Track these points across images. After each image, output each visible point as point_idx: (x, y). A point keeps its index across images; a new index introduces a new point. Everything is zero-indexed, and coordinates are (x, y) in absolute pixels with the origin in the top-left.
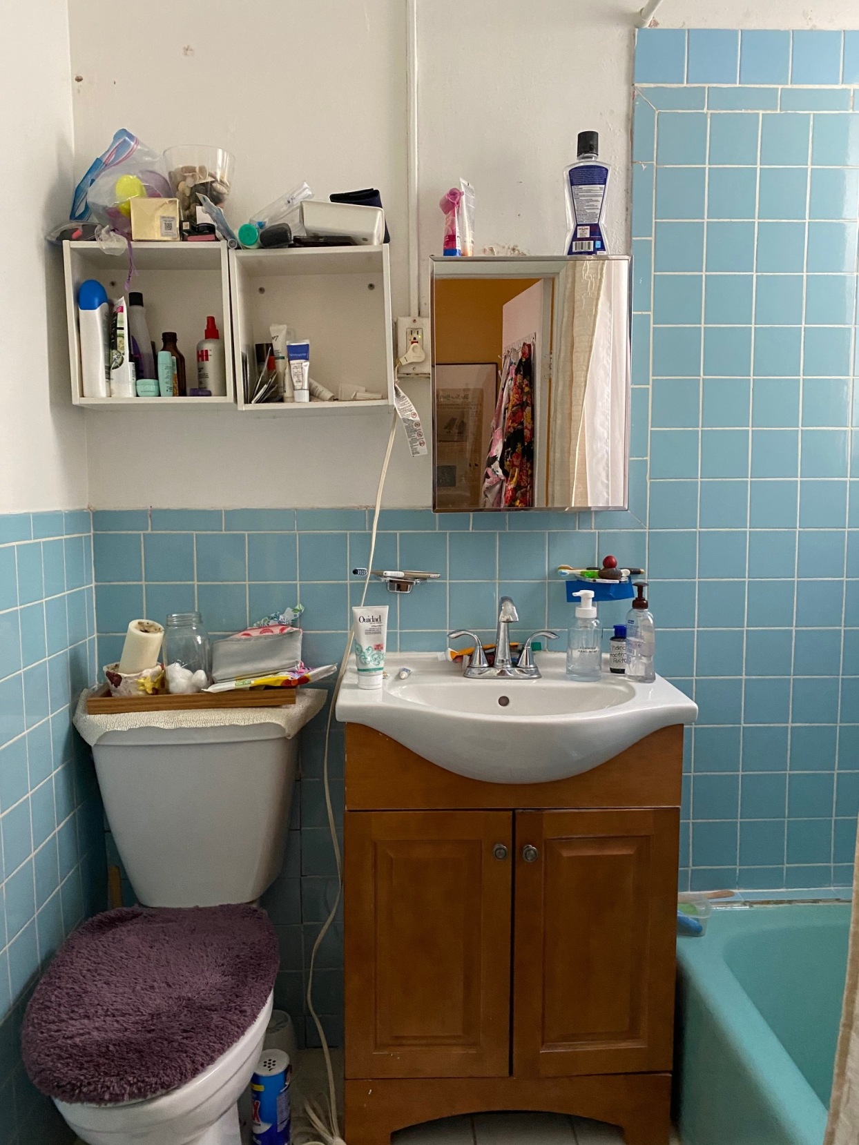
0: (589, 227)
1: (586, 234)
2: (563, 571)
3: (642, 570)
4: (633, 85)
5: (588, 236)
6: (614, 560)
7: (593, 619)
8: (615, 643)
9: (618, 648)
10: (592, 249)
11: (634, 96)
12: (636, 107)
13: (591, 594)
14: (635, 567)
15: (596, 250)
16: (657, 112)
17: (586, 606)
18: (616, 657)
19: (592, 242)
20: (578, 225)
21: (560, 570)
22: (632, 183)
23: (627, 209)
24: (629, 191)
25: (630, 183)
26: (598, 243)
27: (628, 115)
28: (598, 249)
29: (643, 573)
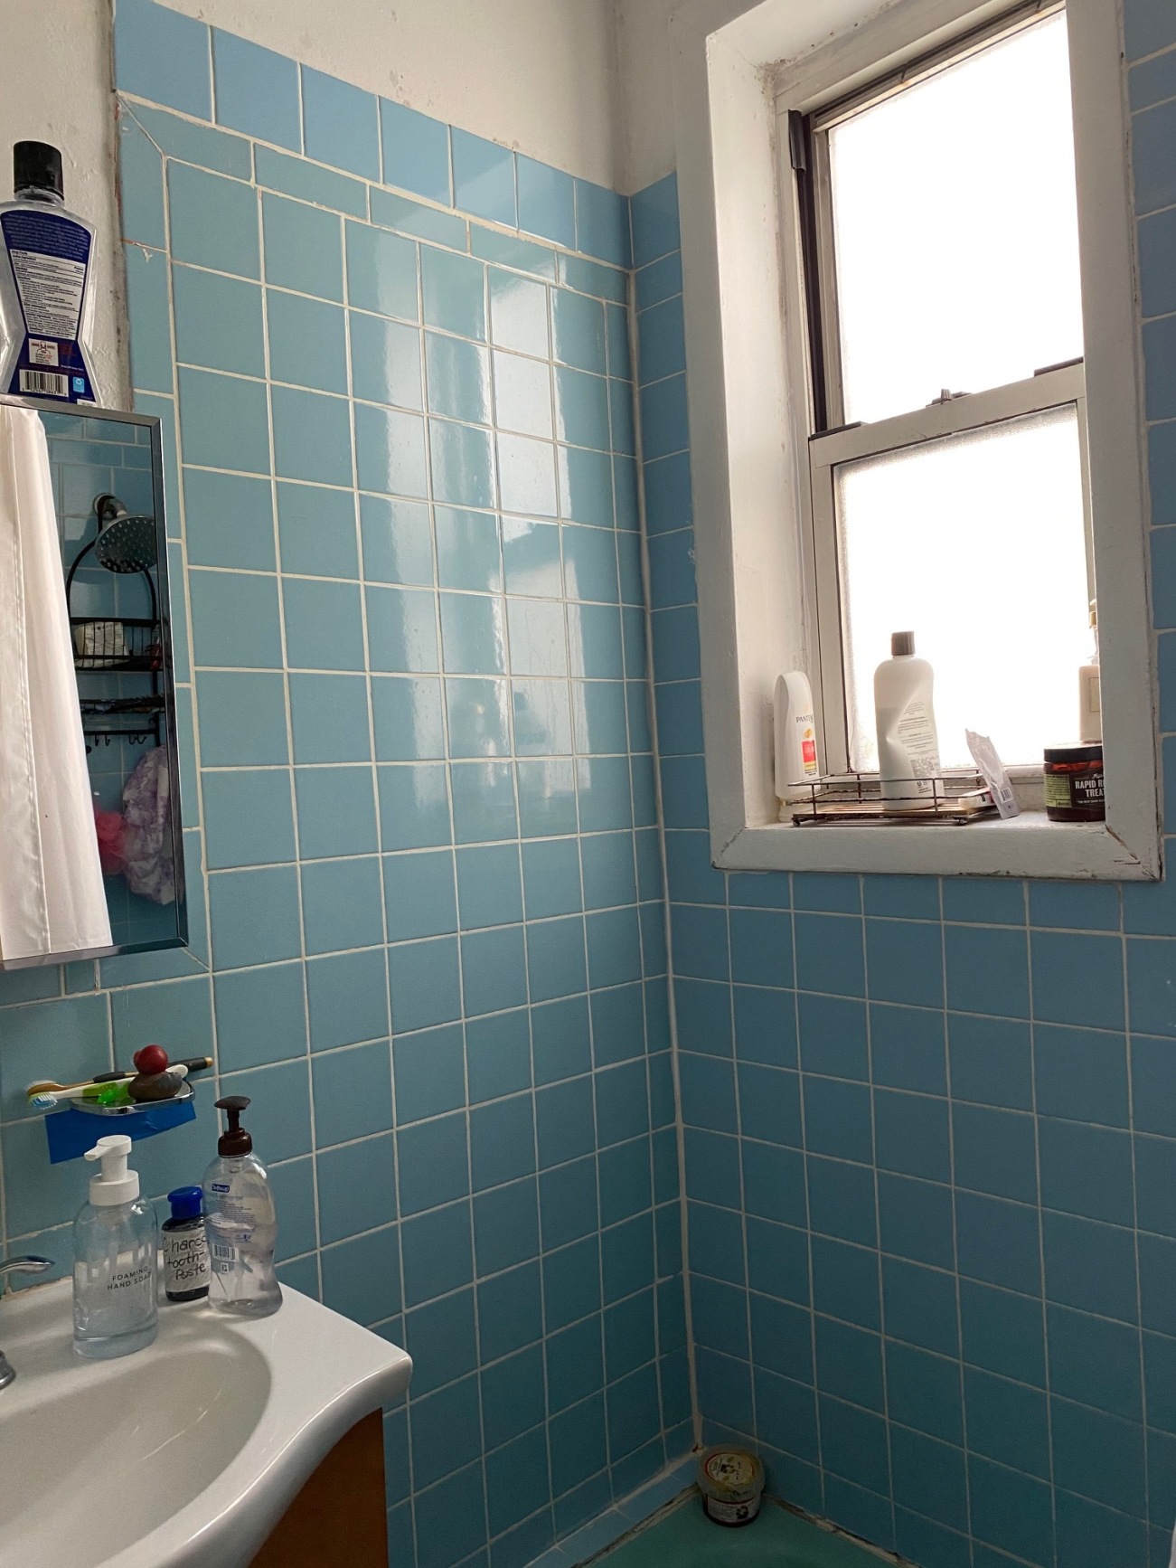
0: (55, 345)
1: (50, 357)
2: (43, 1097)
3: (209, 1059)
4: (114, 91)
5: (55, 363)
6: (160, 1054)
7: (133, 1202)
8: (179, 1236)
9: (187, 1244)
10: (65, 393)
11: (117, 113)
12: (123, 135)
13: (124, 1142)
14: (193, 1054)
15: (74, 396)
16: (164, 159)
17: (117, 1174)
18: (183, 1264)
19: (65, 378)
20: (29, 336)
21: (34, 1096)
22: (125, 280)
23: (118, 331)
24: (121, 295)
25: (121, 281)
26: (79, 384)
27: (106, 146)
28: (79, 395)
29: (211, 1064)
